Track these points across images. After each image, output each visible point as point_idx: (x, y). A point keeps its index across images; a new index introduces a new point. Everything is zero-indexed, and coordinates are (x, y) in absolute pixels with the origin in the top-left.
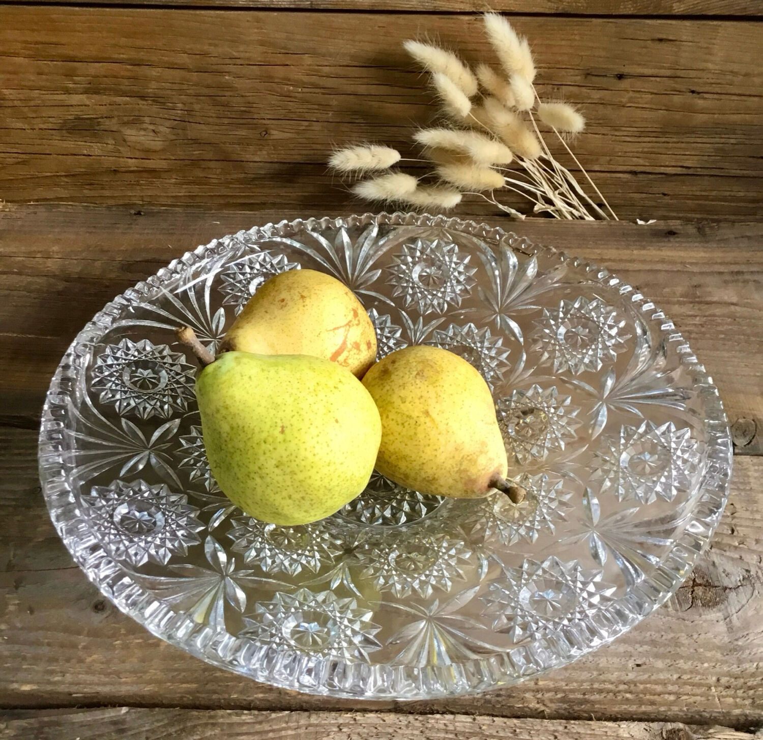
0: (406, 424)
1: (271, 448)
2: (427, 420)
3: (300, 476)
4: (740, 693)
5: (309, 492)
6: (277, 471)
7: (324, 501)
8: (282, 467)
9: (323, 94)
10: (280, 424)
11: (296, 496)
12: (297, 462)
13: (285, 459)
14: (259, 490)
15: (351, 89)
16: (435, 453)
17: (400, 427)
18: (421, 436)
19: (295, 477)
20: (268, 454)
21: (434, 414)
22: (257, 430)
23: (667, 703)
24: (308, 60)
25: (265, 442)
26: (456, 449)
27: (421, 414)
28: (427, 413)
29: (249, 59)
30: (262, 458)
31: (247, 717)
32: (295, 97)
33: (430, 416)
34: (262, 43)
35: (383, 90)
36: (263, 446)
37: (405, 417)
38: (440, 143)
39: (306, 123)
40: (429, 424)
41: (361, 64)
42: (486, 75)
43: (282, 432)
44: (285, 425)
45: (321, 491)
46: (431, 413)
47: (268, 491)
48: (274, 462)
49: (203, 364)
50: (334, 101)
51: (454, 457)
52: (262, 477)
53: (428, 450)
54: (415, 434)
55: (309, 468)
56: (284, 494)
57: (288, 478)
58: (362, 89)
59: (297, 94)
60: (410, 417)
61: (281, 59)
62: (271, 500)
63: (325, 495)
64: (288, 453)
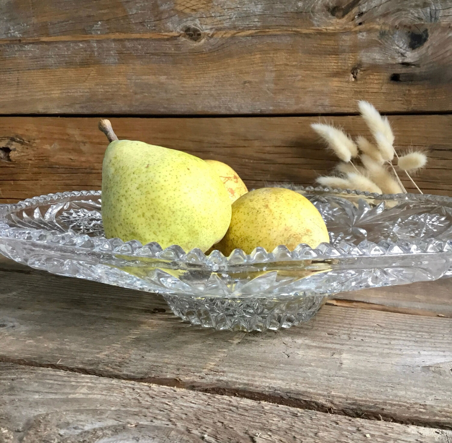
0: (250, 213)
1: (137, 177)
2: (266, 210)
3: (152, 196)
5: (158, 211)
6: (138, 192)
7: (168, 223)
8: (141, 189)
9: (265, 164)
10: (147, 163)
11: (148, 214)
12: (152, 185)
13: (144, 183)
14: (123, 209)
15: (282, 160)
16: (269, 232)
17: (246, 215)
18: (260, 220)
19: (148, 196)
20: (134, 180)
21: (271, 207)
22: (130, 167)
24: (257, 143)
25: (134, 173)
26: (286, 230)
27: (262, 207)
28: (267, 206)
29: (224, 144)
30: (129, 184)
32: (248, 166)
33: (269, 208)
34: (232, 134)
35: (302, 160)
36: (132, 176)
37: (250, 209)
38: (333, 184)
39: (254, 182)
40: (266, 212)
41: (287, 145)
42: (363, 142)
43: (147, 167)
44: (150, 164)
45: (167, 210)
46: (269, 206)
47: (129, 210)
48: (137, 185)
49: (111, 141)
50: (272, 168)
51: (283, 235)
52: (126, 199)
53: (264, 230)
54: (256, 219)
55: (159, 189)
56: (140, 212)
57: (143, 197)
58: (289, 160)
59: (250, 164)
60: (254, 209)
61: (242, 143)
62: (130, 218)
63: (169, 216)
64: (147, 178)
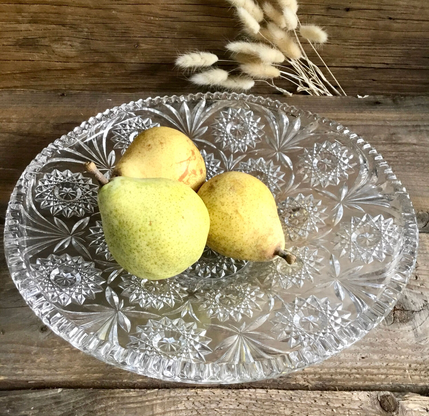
0: (224, 219)
1: (144, 234)
2: (237, 216)
3: (162, 251)
4: (423, 373)
5: (167, 260)
6: (148, 248)
7: (176, 265)
8: (150, 246)
9: (171, 21)
10: (149, 220)
11: (160, 263)
12: (160, 243)
13: (152, 241)
14: (137, 259)
15: (188, 18)
16: (242, 235)
17: (221, 220)
18: (233, 225)
19: (158, 251)
20: (142, 238)
21: (241, 212)
22: (135, 224)
23: (380, 380)
24: (161, 1)
25: (140, 231)
26: (255, 233)
27: (233, 212)
28: (237, 211)
30: (138, 241)
31: (132, 393)
32: (155, 24)
33: (239, 214)
35: (207, 18)
36: (139, 233)
37: (223, 214)
38: (241, 50)
40: (238, 218)
41: (193, 3)
42: (269, 9)
43: (150, 224)
44: (152, 220)
45: (174, 260)
46: (239, 212)
47: (143, 260)
48: (146, 243)
50: (178, 25)
51: (253, 238)
52: (138, 252)
53: (237, 233)
54: (230, 224)
55: (166, 246)
56: (152, 261)
57: (154, 252)
58: (195, 18)
59: (156, 22)
60: (227, 214)
62: (145, 265)
63: (177, 262)
64: (154, 237)
